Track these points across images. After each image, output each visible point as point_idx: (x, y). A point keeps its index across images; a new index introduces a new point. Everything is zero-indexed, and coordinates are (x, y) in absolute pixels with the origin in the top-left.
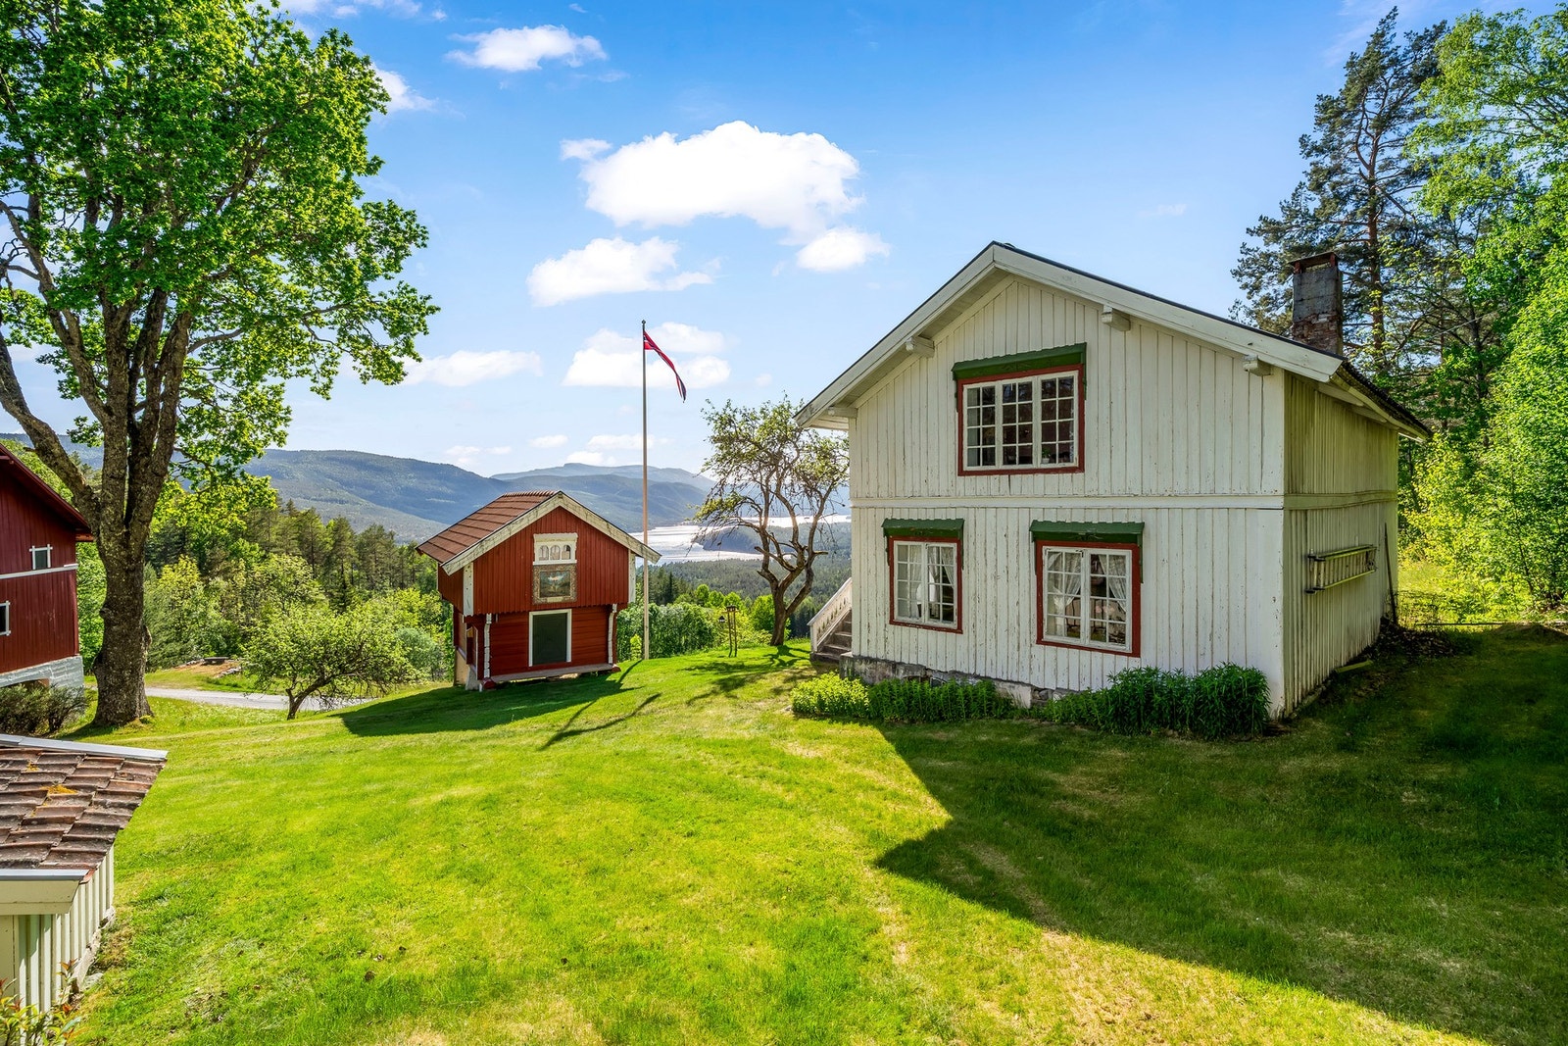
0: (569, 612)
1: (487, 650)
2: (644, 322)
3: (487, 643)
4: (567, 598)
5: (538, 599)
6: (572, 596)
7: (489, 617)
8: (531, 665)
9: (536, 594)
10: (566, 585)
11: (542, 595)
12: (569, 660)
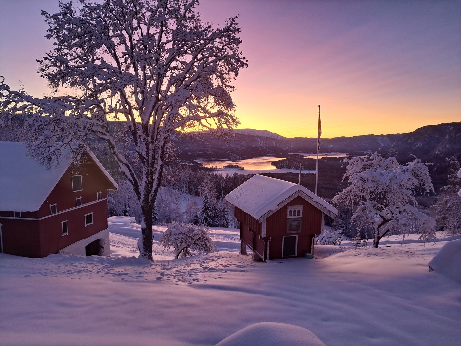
0: (297, 236)
1: (268, 250)
2: (319, 106)
3: (268, 248)
4: (298, 231)
5: (288, 232)
6: (300, 231)
7: (271, 238)
8: (282, 256)
9: (288, 230)
10: (298, 226)
11: (289, 230)
12: (296, 255)
